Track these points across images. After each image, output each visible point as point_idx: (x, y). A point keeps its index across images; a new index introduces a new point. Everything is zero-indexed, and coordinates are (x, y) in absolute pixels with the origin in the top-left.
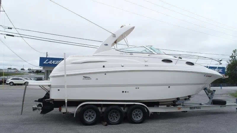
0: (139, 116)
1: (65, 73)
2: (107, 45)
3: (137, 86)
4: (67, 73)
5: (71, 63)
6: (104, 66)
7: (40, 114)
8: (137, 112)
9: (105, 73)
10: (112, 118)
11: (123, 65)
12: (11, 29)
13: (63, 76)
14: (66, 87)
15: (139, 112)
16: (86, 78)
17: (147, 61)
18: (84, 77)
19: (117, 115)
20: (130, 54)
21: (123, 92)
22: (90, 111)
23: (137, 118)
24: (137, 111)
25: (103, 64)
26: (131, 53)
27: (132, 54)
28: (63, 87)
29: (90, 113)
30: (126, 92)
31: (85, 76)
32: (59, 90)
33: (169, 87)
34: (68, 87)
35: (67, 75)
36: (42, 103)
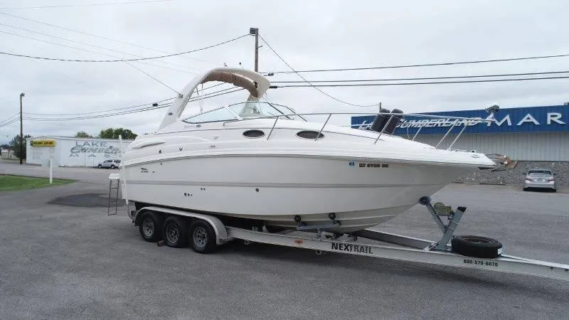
2: (171, 114)
3: (203, 185)
6: (160, 151)
9: (161, 161)
11: (181, 148)
12: (272, 74)
16: (144, 171)
17: (217, 137)
18: (142, 169)
20: (197, 126)
21: (185, 194)
23: (203, 243)
24: (202, 231)
25: (158, 148)
26: (198, 124)
27: (200, 126)
30: (189, 195)
31: (144, 166)
33: (257, 190)
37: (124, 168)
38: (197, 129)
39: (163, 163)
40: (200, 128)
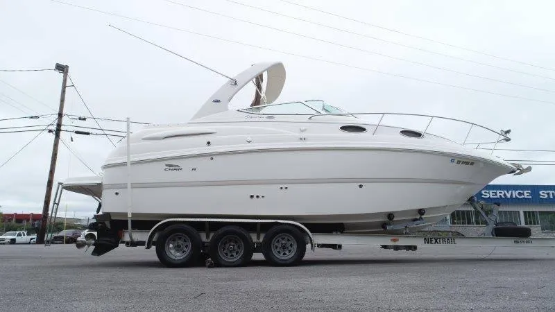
0: (290, 251)
1: (128, 158)
2: (218, 101)
3: (284, 184)
4: (132, 159)
5: (143, 139)
6: (209, 143)
7: (92, 254)
8: (283, 242)
9: (211, 156)
10: (227, 254)
11: (249, 139)
12: (84, 119)
13: (124, 164)
14: (129, 186)
15: (289, 240)
16: (171, 168)
17: (305, 130)
18: (167, 165)
19: (239, 247)
20: (268, 117)
21: (252, 197)
22: (180, 238)
23: (285, 254)
24: (283, 239)
25: (208, 138)
27: (273, 118)
28: (124, 186)
29: (180, 242)
30: (258, 197)
32: (117, 193)
33: (361, 186)
34: (134, 186)
35: (133, 163)
36: (96, 233)
37: (129, 165)
38: (268, 120)
39: (214, 157)
40: (273, 120)
